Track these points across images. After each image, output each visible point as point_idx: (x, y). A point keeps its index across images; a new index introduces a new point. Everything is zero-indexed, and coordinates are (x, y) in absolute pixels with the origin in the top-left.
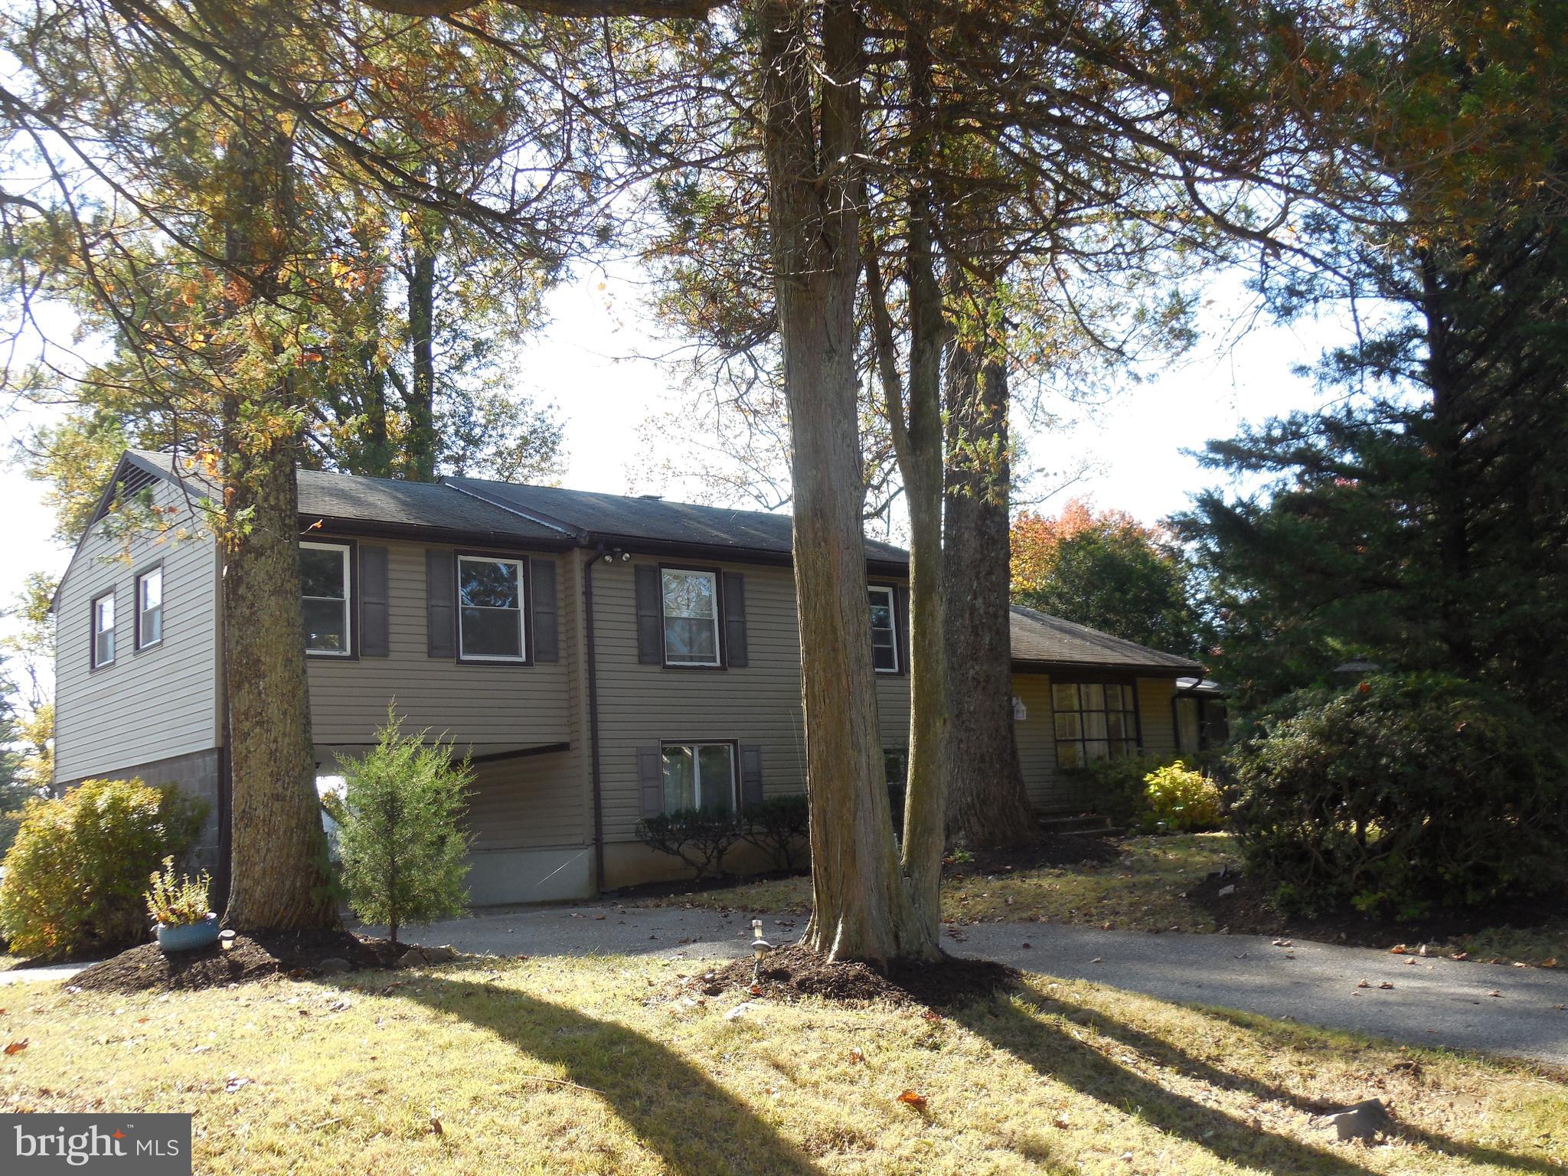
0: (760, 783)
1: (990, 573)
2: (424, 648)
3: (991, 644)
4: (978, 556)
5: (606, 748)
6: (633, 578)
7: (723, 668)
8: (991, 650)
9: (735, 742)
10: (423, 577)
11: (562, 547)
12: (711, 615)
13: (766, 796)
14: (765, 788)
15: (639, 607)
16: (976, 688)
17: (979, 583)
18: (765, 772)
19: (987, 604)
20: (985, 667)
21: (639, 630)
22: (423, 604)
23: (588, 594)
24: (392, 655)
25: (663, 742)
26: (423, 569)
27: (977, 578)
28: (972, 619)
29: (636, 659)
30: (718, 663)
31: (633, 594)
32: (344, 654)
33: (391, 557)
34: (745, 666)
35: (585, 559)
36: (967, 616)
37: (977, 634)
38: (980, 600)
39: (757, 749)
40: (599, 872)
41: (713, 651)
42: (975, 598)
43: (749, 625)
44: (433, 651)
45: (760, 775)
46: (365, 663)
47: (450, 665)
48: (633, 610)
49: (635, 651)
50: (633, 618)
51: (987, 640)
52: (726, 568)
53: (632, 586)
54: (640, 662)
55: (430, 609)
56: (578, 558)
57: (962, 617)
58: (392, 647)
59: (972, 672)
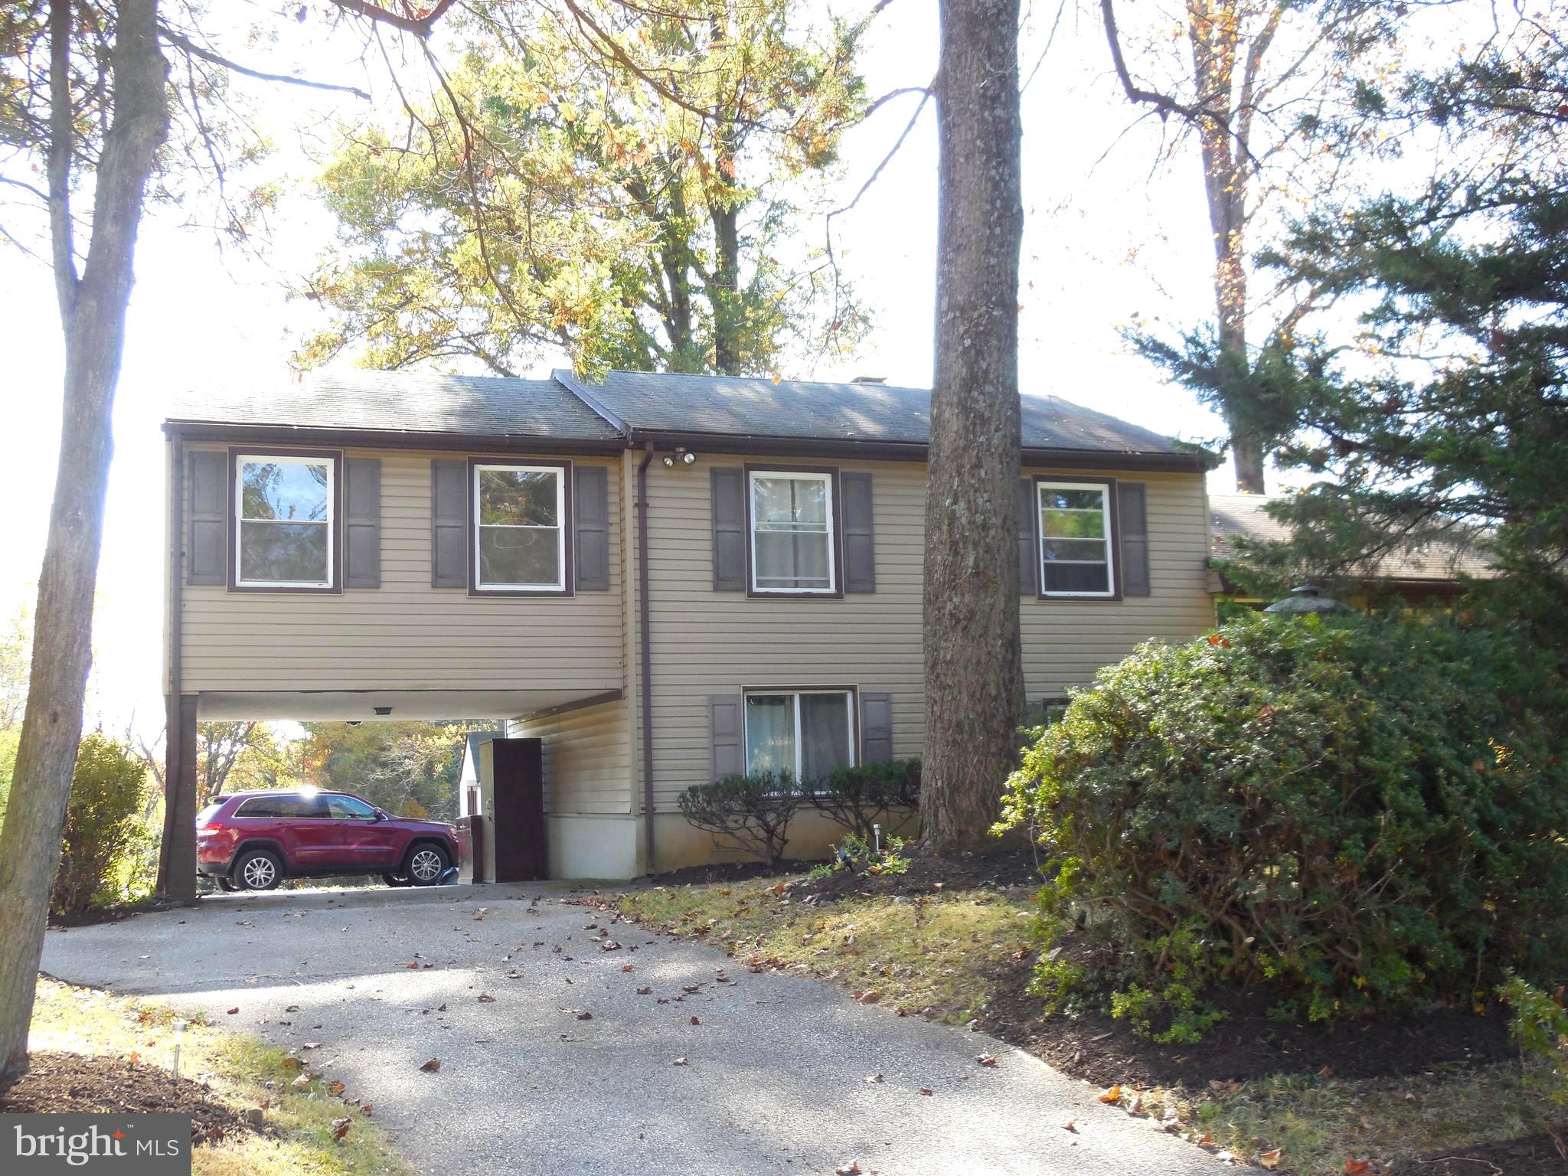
0: (888, 740)
1: (978, 466)
2: (428, 577)
3: (976, 565)
4: (962, 443)
5: (662, 699)
6: (708, 485)
7: (838, 596)
8: (977, 574)
9: (853, 689)
10: (428, 493)
11: (611, 449)
12: (823, 528)
13: (897, 757)
14: (896, 748)
15: (716, 519)
16: (953, 628)
17: (962, 481)
18: (896, 728)
19: (972, 509)
20: (967, 598)
21: (716, 550)
22: (427, 524)
23: (642, 505)
24: (385, 587)
25: (746, 689)
26: (428, 483)
27: (959, 473)
28: (950, 532)
29: (709, 586)
30: (832, 589)
31: (707, 505)
32: (325, 586)
33: (385, 470)
34: (872, 591)
35: (638, 462)
36: (945, 528)
37: (956, 553)
38: (962, 505)
39: (886, 699)
40: (649, 848)
41: (826, 573)
42: (955, 502)
43: (878, 539)
44: (439, 579)
45: (890, 732)
46: (349, 596)
47: (461, 597)
48: (707, 525)
49: (709, 576)
50: (708, 535)
51: (971, 561)
52: (846, 467)
53: (708, 495)
54: (716, 589)
55: (436, 530)
56: (630, 461)
57: (939, 528)
58: (385, 576)
59: (949, 606)
